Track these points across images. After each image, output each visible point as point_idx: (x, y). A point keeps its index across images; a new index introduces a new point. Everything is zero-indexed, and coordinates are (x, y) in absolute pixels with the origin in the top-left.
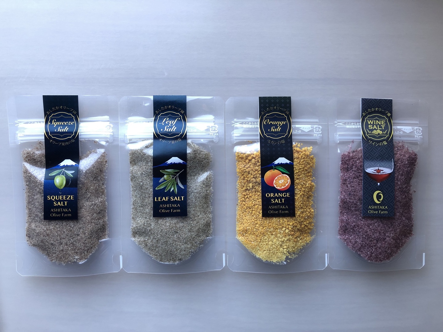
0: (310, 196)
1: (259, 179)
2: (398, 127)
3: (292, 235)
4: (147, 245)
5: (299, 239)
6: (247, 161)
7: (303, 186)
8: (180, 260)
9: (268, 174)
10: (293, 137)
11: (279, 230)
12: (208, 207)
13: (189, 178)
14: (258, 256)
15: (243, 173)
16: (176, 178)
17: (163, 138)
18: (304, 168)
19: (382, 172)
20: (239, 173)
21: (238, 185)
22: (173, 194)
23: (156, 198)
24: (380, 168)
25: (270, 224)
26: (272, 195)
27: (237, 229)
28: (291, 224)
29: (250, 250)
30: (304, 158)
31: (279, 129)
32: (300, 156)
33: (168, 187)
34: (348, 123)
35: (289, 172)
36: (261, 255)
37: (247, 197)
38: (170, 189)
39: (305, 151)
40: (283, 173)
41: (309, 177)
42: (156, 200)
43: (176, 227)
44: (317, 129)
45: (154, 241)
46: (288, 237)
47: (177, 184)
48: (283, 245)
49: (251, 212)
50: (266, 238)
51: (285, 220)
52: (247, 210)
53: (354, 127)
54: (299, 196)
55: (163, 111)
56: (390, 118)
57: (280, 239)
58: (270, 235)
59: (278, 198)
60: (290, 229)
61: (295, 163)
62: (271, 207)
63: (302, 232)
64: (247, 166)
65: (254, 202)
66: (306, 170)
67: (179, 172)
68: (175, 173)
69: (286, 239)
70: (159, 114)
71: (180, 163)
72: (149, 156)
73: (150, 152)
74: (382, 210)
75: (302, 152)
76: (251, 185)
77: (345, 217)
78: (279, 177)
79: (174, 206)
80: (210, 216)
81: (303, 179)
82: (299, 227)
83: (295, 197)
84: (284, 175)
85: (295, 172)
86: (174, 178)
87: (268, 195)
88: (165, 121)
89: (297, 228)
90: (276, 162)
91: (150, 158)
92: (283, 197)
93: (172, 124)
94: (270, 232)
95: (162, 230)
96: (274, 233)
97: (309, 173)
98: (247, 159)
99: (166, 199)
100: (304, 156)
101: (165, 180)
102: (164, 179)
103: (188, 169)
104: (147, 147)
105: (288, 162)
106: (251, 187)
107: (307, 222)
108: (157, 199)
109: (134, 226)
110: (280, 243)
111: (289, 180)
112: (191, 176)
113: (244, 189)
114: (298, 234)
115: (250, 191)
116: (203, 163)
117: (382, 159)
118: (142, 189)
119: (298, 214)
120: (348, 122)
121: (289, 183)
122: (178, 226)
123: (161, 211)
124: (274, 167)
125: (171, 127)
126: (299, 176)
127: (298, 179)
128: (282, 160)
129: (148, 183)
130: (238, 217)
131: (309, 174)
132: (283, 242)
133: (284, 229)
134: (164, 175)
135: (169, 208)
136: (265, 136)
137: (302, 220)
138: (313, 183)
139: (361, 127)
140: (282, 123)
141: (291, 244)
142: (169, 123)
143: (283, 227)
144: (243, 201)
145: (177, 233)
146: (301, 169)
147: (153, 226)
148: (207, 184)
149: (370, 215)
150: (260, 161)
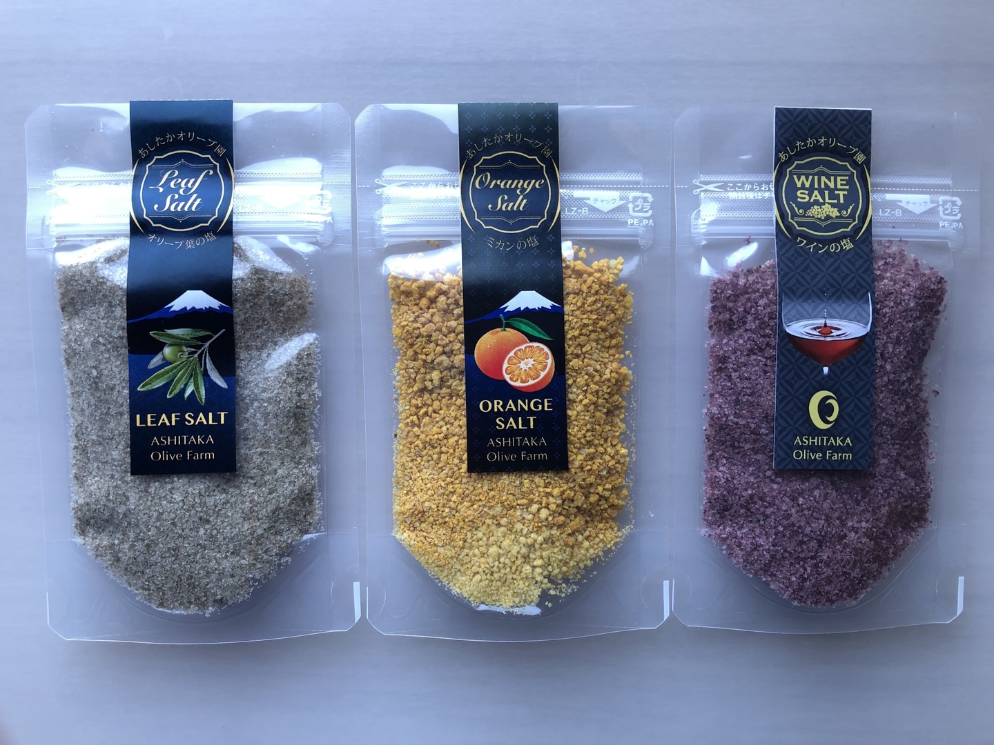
0: (618, 407)
1: (459, 359)
2: (889, 197)
3: (560, 526)
4: (118, 560)
5: (580, 538)
6: (424, 302)
7: (592, 377)
8: (221, 602)
9: (487, 342)
10: (564, 229)
11: (518, 513)
12: (304, 443)
13: (242, 355)
14: (456, 590)
15: (412, 339)
16: (200, 356)
17: (159, 232)
18: (595, 323)
19: (835, 333)
20: (401, 339)
21: (398, 379)
22: (192, 405)
23: (138, 416)
24: (830, 322)
25: (492, 493)
26: (498, 405)
27: (397, 508)
28: (556, 492)
29: (433, 571)
30: (597, 293)
31: (521, 203)
32: (584, 288)
33: (178, 382)
34: (735, 186)
35: (549, 334)
36: (465, 586)
37: (426, 414)
38: (183, 391)
39: (601, 271)
40: (532, 339)
41: (612, 351)
42: (138, 424)
43: (203, 504)
44: (639, 202)
45: (139, 546)
46: (546, 533)
47: (205, 374)
48: (532, 556)
49: (435, 457)
50: (480, 535)
51: (537, 479)
52: (424, 453)
53: (751, 195)
54: (580, 408)
55: (161, 150)
56: (863, 170)
57: (522, 539)
58: (494, 527)
59: (515, 416)
60: (553, 507)
61: (567, 309)
62: (495, 441)
63: (591, 515)
64: (422, 319)
65: (444, 429)
66: (604, 330)
67: (209, 337)
68: (198, 339)
69: (540, 539)
70: (148, 159)
71: (210, 311)
72: (114, 289)
73: (119, 276)
74: (837, 449)
75: (590, 274)
76: (435, 375)
77: (722, 473)
78: (520, 350)
79: (197, 441)
80: (314, 471)
81: (595, 357)
82: (580, 500)
83: (569, 412)
84: (535, 344)
85: (569, 336)
86: (196, 355)
87: (486, 406)
88: (169, 180)
89: (576, 503)
90: (511, 305)
91: (120, 292)
92: (531, 413)
93: (187, 190)
94: (494, 517)
95: (161, 514)
96: (504, 521)
97: (612, 337)
98: (422, 296)
99: (170, 421)
100: (596, 287)
101: (166, 363)
102: (164, 359)
103: (238, 328)
104: (109, 260)
105: (547, 303)
106: (436, 382)
107: (608, 486)
108: (144, 420)
109: (81, 501)
110: (524, 550)
111: (550, 361)
112: (248, 348)
113: (415, 388)
114: (578, 522)
115: (434, 396)
116: (284, 309)
117: (837, 295)
118: (97, 389)
119: (577, 464)
120: (735, 183)
121: (551, 368)
122: (210, 501)
123: (156, 456)
124: (504, 322)
125: (185, 198)
126: (581, 346)
127: (577, 356)
128: (529, 299)
129: (117, 370)
130: (400, 474)
131: (614, 342)
132: (531, 547)
133: (535, 507)
134: (164, 345)
135: (182, 449)
136: (477, 226)
137: (591, 479)
138: (624, 370)
139: (774, 196)
140: (530, 185)
141: (557, 554)
142: (178, 185)
143: (531, 502)
144: (413, 425)
145: (208, 522)
146: (586, 325)
147: (132, 500)
148: (301, 372)
149: (796, 464)
150: (461, 302)
